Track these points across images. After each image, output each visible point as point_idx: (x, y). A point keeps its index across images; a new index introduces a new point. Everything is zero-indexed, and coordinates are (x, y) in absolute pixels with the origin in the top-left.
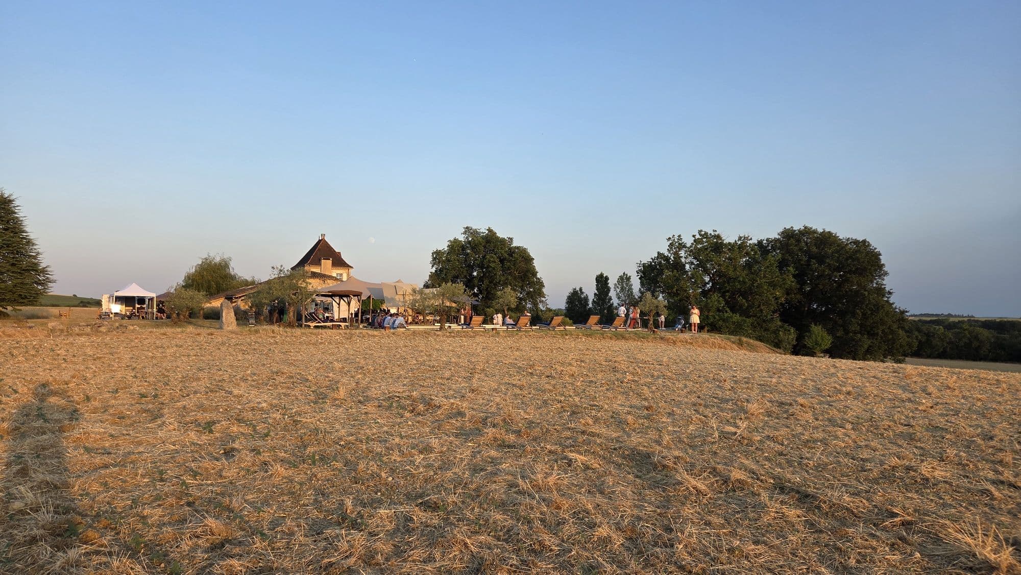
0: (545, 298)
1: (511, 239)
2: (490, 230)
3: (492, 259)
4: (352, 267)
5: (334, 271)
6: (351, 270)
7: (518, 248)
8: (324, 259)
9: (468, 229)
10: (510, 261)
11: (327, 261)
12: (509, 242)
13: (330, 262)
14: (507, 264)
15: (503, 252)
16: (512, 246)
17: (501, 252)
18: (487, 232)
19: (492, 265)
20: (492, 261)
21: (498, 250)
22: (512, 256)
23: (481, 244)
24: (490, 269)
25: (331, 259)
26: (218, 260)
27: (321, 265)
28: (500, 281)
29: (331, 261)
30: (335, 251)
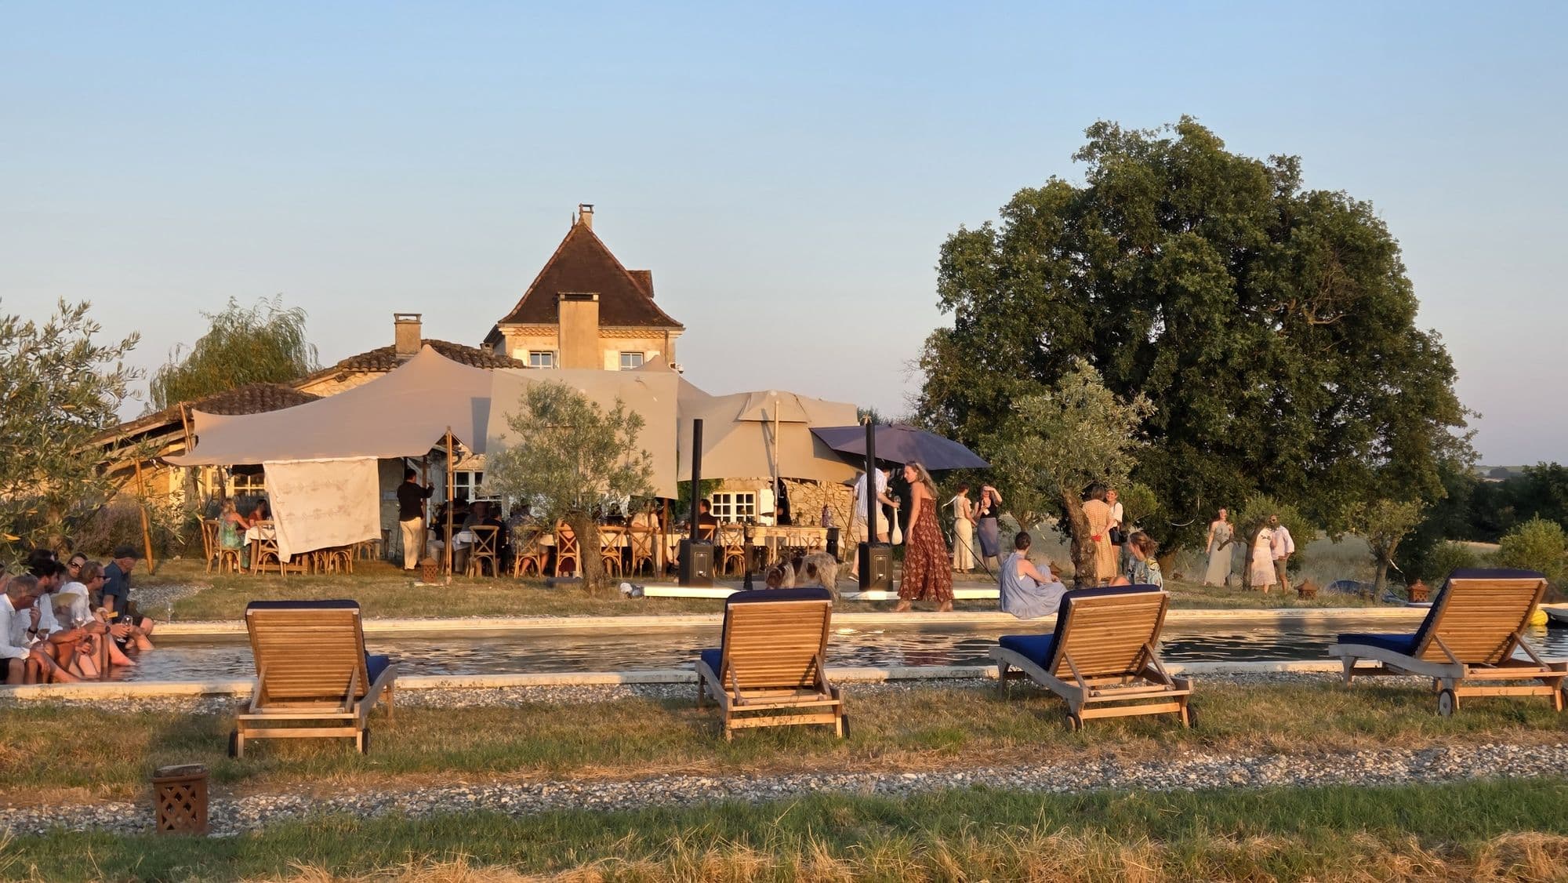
0: (1461, 424)
1: (1290, 167)
2: (1188, 129)
3: (1189, 256)
4: (679, 326)
5: (612, 342)
6: (675, 338)
7: (1318, 201)
8: (569, 298)
9: (1102, 138)
10: (1274, 263)
11: (580, 303)
12: (1282, 176)
13: (590, 309)
14: (1261, 276)
15: (1243, 220)
16: (1295, 194)
17: (1233, 223)
18: (1175, 138)
19: (1189, 281)
20: (1192, 264)
21: (1224, 211)
22: (1286, 238)
23: (1144, 192)
24: (1183, 301)
25: (596, 297)
26: (263, 321)
27: (557, 321)
28: (1227, 355)
29: (597, 304)
30: (618, 267)
